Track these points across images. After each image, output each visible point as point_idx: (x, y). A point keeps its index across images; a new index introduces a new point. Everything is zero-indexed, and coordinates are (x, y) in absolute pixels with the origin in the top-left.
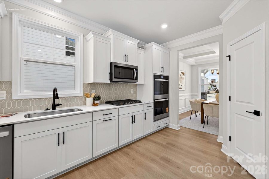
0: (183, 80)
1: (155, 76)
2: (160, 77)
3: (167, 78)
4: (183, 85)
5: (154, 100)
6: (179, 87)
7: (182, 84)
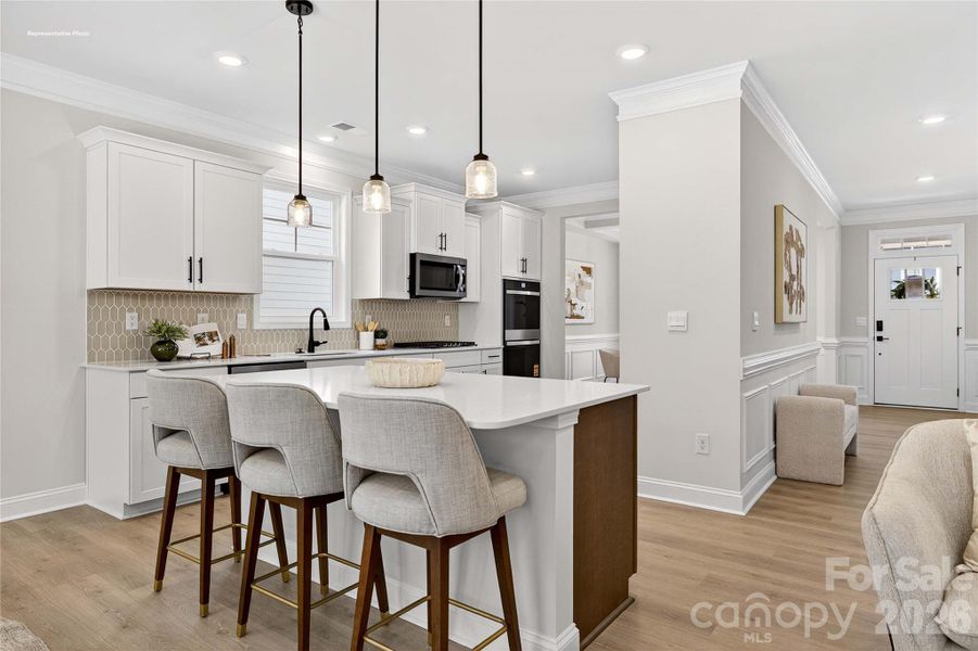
0: (587, 291)
1: (507, 284)
2: (516, 284)
3: (535, 286)
4: (589, 305)
5: (504, 342)
6: (575, 312)
7: (584, 304)
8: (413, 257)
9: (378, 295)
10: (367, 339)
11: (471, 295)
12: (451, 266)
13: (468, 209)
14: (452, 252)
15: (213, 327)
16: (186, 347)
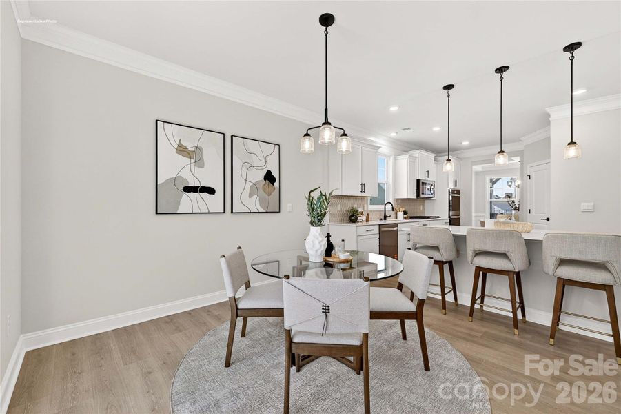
1: (450, 191)
2: (453, 192)
5: (449, 217)
8: (418, 181)
9: (406, 197)
10: (401, 215)
13: (434, 160)
14: (431, 178)
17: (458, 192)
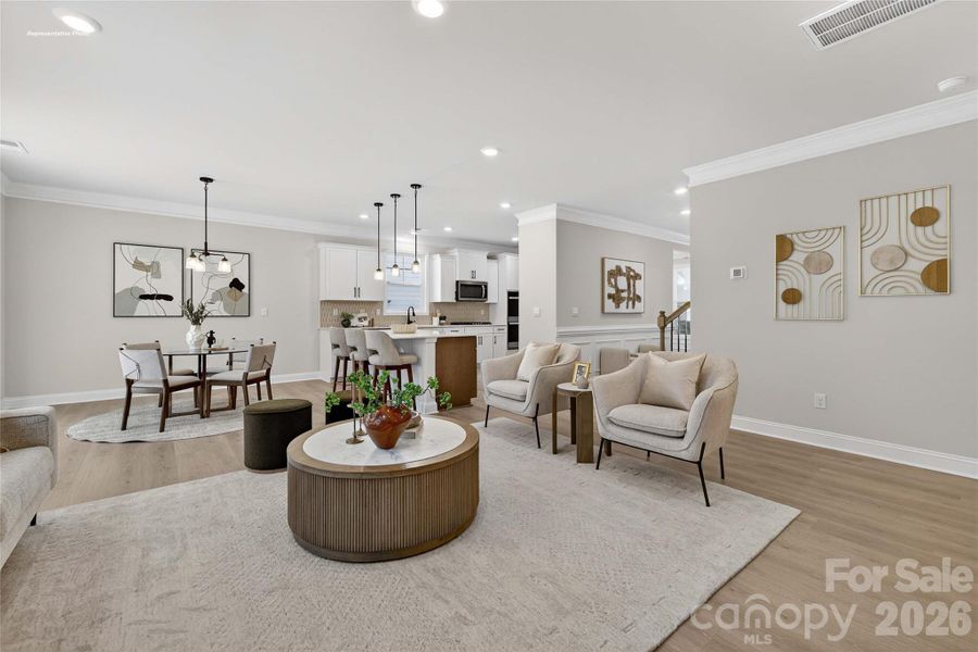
5: (508, 322)
8: (457, 282)
9: (439, 300)
10: (436, 320)
11: (490, 300)
12: (480, 286)
13: (488, 258)
14: (479, 279)
15: (366, 315)
16: (354, 322)
17: (516, 294)
